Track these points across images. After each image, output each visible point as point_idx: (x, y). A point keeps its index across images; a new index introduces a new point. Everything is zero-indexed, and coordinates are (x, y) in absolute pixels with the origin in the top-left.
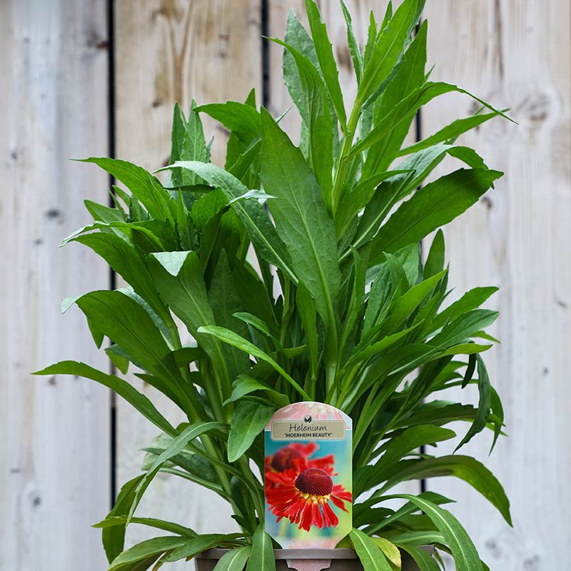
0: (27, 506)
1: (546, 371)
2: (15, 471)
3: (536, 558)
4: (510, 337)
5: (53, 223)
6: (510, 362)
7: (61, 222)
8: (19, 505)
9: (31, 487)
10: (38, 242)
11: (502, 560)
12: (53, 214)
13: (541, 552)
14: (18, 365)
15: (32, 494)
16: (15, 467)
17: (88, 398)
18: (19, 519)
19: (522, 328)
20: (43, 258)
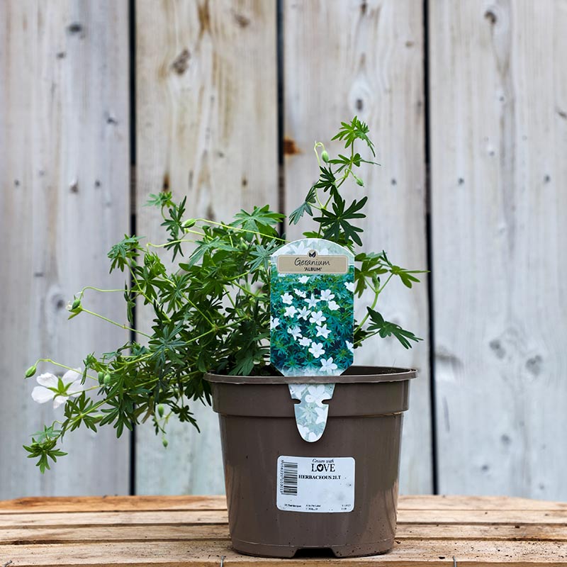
0: (50, 309)
1: (547, 179)
2: (39, 275)
3: (539, 358)
4: (514, 146)
5: (75, 38)
6: (513, 170)
7: (82, 37)
8: (42, 308)
9: (54, 290)
10: (61, 56)
11: (505, 360)
12: (75, 29)
13: (543, 353)
14: (42, 174)
15: (55, 297)
16: (39, 271)
17: (109, 205)
18: (43, 321)
19: (525, 138)
20: (66, 72)
